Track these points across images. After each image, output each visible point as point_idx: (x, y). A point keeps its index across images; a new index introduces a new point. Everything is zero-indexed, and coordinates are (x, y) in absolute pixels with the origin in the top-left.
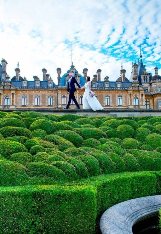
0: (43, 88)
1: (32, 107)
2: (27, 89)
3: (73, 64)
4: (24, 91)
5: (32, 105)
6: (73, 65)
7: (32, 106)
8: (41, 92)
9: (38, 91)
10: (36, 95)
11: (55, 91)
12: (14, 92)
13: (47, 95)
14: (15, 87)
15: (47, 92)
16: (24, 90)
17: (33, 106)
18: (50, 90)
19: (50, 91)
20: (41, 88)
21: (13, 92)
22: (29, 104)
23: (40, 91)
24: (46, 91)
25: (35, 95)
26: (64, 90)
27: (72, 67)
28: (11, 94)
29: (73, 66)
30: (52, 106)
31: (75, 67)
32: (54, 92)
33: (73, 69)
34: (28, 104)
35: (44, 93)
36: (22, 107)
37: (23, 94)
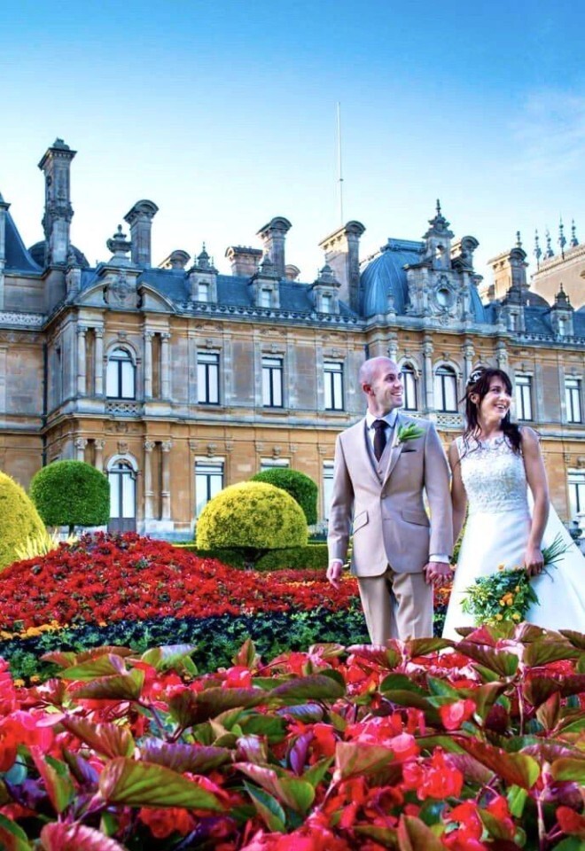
0: (299, 318)
1: (250, 417)
2: (224, 315)
3: (439, 209)
4: (210, 328)
5: (251, 404)
6: (440, 215)
7: (249, 408)
8: (290, 335)
9: (277, 333)
10: (270, 352)
11: (356, 335)
12: (161, 326)
13: (318, 353)
14: (170, 303)
15: (319, 338)
16: (209, 323)
17: (257, 410)
18: (335, 333)
19: (332, 337)
20: (290, 317)
21: (158, 330)
22: (235, 396)
23: (284, 333)
24: (315, 332)
25: (264, 352)
26: (407, 338)
27: (440, 225)
28: (148, 339)
29: (444, 219)
30: (342, 414)
31: (448, 224)
32: (350, 341)
33: (444, 233)
34: (233, 399)
35: (305, 342)
36: (199, 410)
37: (204, 344)
